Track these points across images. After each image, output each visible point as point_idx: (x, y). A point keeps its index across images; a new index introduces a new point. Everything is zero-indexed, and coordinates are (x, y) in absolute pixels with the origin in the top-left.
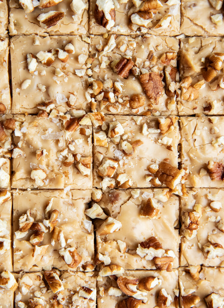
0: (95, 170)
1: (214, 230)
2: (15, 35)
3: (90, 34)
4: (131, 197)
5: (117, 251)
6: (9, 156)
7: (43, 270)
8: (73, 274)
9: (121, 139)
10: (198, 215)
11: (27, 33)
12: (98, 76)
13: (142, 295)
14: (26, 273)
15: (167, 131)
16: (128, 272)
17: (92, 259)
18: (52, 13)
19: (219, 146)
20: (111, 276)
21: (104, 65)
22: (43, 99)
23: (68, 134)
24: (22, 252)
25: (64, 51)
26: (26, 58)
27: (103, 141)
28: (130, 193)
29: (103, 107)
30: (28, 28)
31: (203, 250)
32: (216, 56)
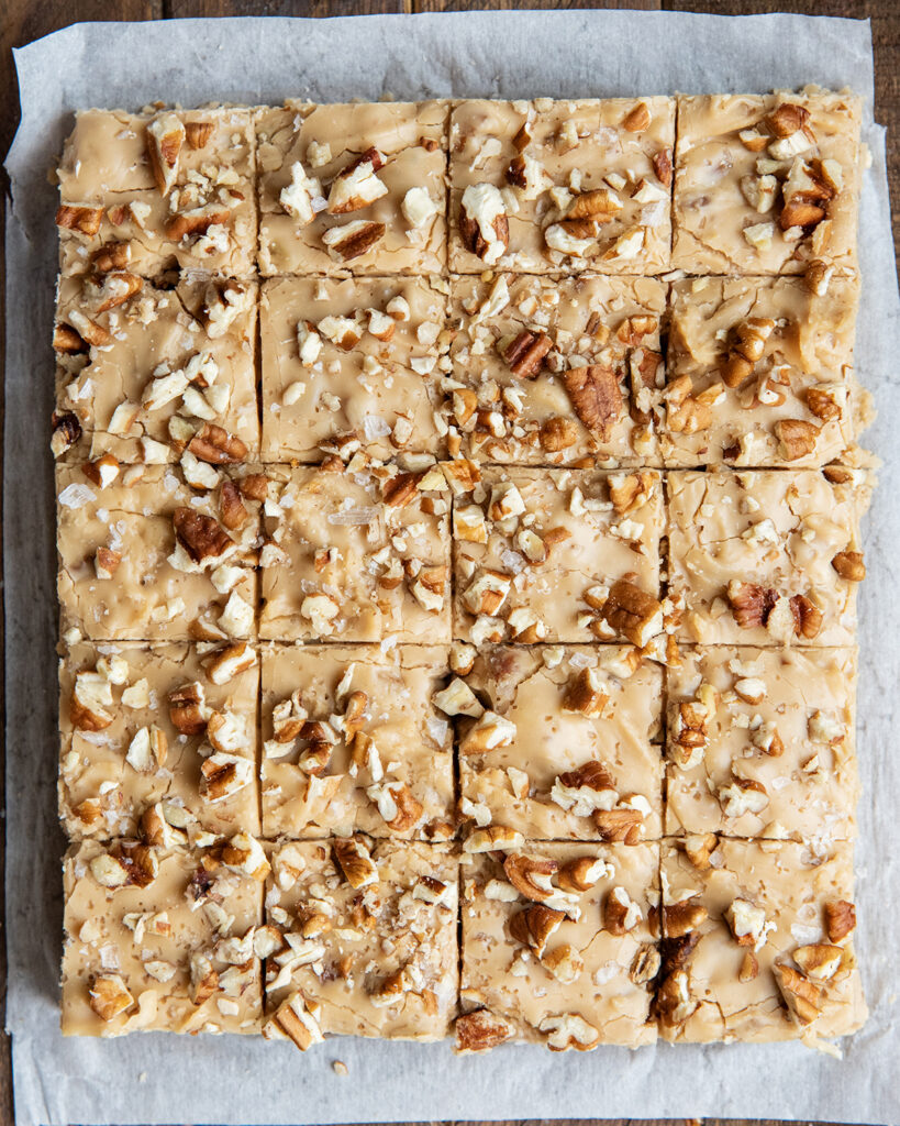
0: (457, 597)
1: (747, 748)
2: (272, 277)
3: (451, 272)
4: (542, 664)
5: (506, 793)
6: (252, 562)
7: (333, 836)
8: (401, 845)
9: (520, 523)
10: (705, 711)
11: (300, 271)
12: (467, 374)
13: (567, 901)
14: (293, 840)
15: (629, 507)
16: (534, 845)
17: (448, 811)
18: (357, 226)
19: (760, 542)
20: (492, 852)
21: (480, 348)
22: (335, 427)
23: (391, 513)
24: (280, 789)
25: (385, 313)
26: (295, 332)
27: (473, 529)
28: (540, 656)
29: (476, 447)
30: (301, 259)
31: (717, 797)
32: (750, 327)
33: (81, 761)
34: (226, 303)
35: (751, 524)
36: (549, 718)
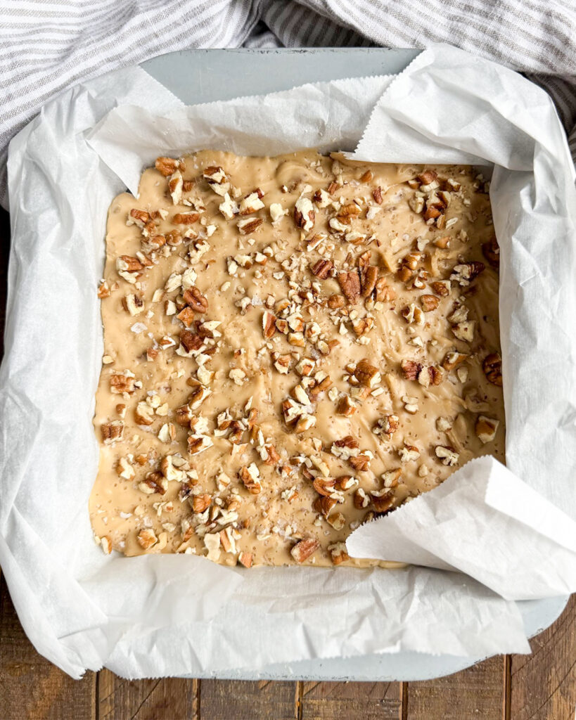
5: (312, 449)
9: (319, 338)
13: (338, 495)
18: (251, 219)
19: (415, 346)
21: (303, 267)
25: (263, 254)
26: (226, 261)
27: (300, 340)
28: (327, 394)
31: (398, 454)
32: (411, 256)
34: (197, 249)
35: (411, 339)
36: (331, 417)
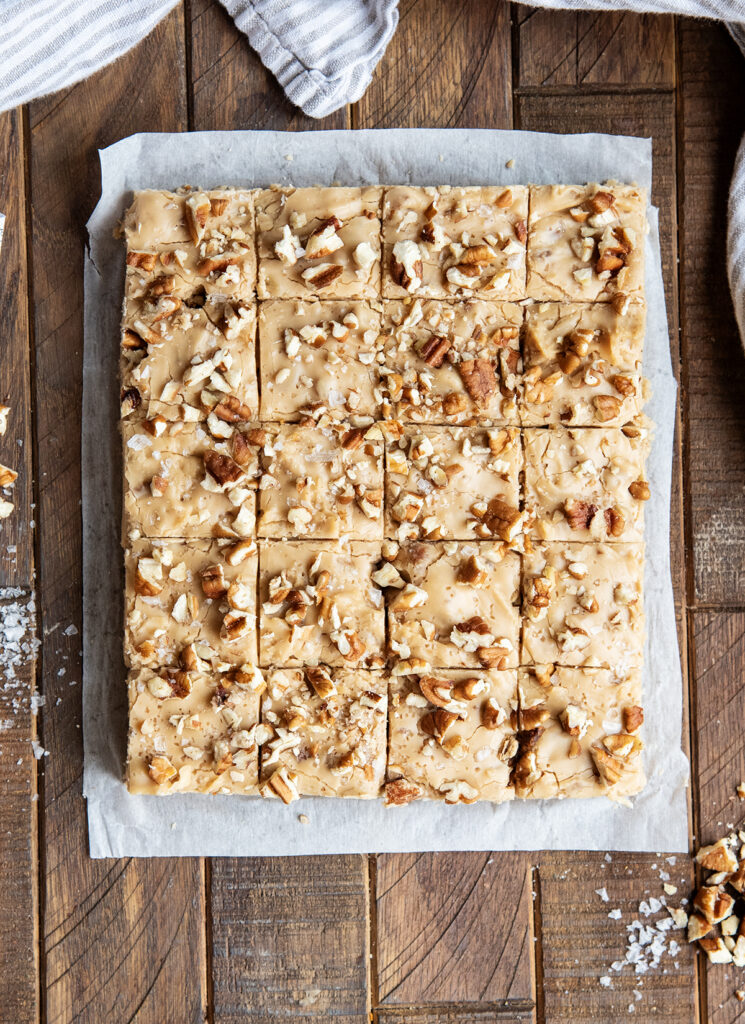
0: (387, 510)
1: (575, 608)
2: (266, 300)
3: (384, 298)
4: (444, 553)
5: (420, 636)
6: (254, 486)
7: (305, 666)
8: (351, 671)
9: (430, 462)
10: (549, 583)
11: (286, 297)
12: (395, 364)
13: (459, 707)
14: (279, 668)
15: (501, 451)
16: (437, 671)
17: (381, 649)
18: (324, 267)
19: (584, 475)
20: (410, 675)
21: (404, 347)
22: (309, 398)
23: (346, 454)
24: (273, 634)
25: (342, 324)
26: (283, 336)
27: (400, 465)
28: (442, 548)
29: (401, 412)
30: (286, 289)
31: (556, 640)
32: (579, 335)
33: (142, 616)
34: (239, 316)
35: (578, 463)
36: (449, 588)
